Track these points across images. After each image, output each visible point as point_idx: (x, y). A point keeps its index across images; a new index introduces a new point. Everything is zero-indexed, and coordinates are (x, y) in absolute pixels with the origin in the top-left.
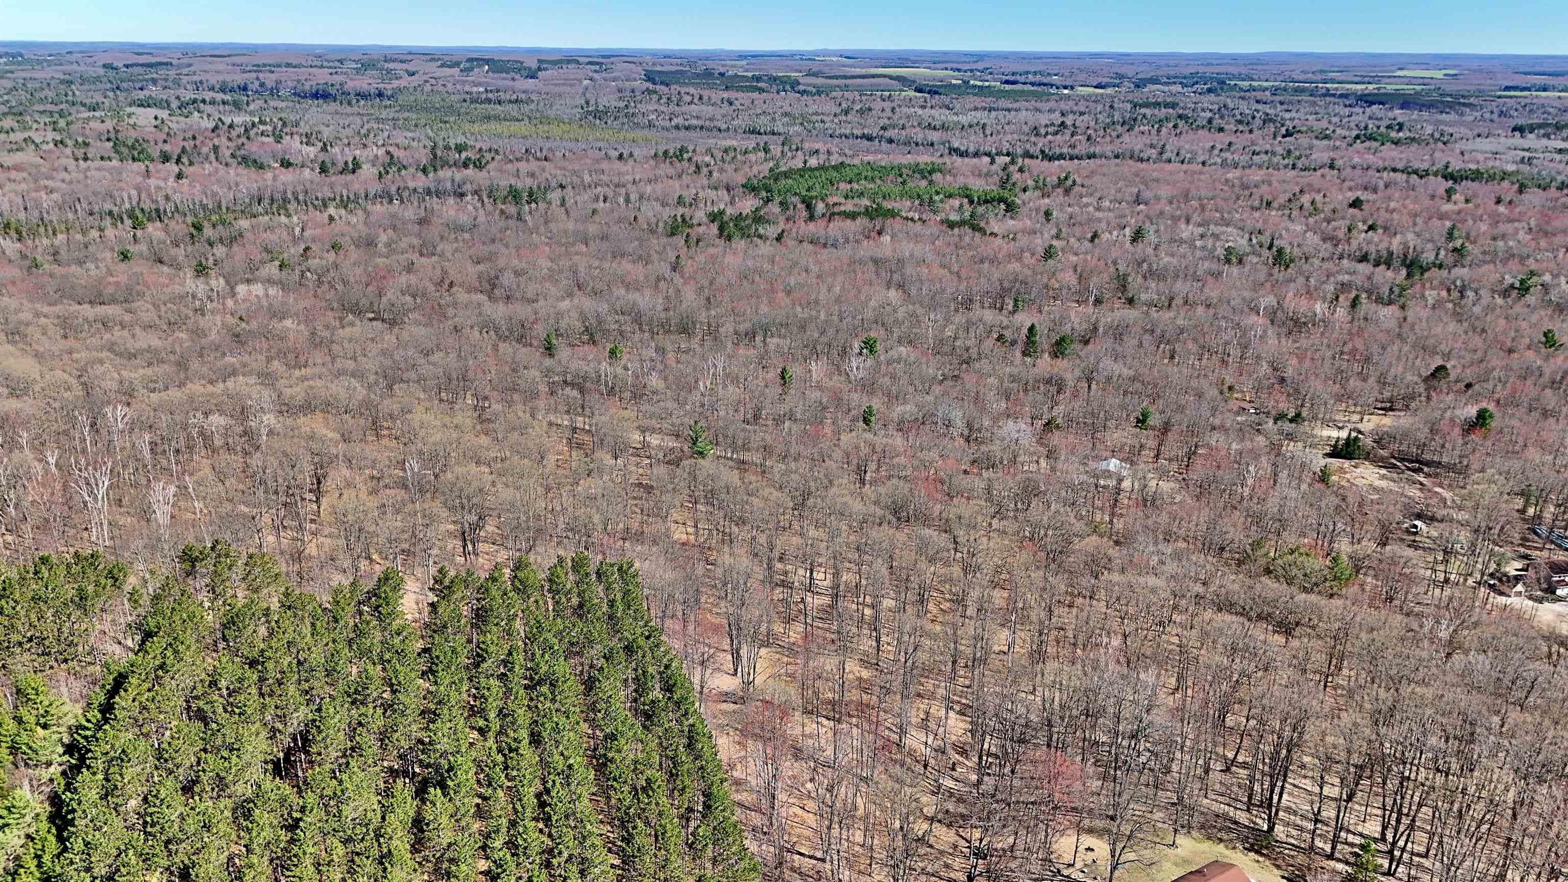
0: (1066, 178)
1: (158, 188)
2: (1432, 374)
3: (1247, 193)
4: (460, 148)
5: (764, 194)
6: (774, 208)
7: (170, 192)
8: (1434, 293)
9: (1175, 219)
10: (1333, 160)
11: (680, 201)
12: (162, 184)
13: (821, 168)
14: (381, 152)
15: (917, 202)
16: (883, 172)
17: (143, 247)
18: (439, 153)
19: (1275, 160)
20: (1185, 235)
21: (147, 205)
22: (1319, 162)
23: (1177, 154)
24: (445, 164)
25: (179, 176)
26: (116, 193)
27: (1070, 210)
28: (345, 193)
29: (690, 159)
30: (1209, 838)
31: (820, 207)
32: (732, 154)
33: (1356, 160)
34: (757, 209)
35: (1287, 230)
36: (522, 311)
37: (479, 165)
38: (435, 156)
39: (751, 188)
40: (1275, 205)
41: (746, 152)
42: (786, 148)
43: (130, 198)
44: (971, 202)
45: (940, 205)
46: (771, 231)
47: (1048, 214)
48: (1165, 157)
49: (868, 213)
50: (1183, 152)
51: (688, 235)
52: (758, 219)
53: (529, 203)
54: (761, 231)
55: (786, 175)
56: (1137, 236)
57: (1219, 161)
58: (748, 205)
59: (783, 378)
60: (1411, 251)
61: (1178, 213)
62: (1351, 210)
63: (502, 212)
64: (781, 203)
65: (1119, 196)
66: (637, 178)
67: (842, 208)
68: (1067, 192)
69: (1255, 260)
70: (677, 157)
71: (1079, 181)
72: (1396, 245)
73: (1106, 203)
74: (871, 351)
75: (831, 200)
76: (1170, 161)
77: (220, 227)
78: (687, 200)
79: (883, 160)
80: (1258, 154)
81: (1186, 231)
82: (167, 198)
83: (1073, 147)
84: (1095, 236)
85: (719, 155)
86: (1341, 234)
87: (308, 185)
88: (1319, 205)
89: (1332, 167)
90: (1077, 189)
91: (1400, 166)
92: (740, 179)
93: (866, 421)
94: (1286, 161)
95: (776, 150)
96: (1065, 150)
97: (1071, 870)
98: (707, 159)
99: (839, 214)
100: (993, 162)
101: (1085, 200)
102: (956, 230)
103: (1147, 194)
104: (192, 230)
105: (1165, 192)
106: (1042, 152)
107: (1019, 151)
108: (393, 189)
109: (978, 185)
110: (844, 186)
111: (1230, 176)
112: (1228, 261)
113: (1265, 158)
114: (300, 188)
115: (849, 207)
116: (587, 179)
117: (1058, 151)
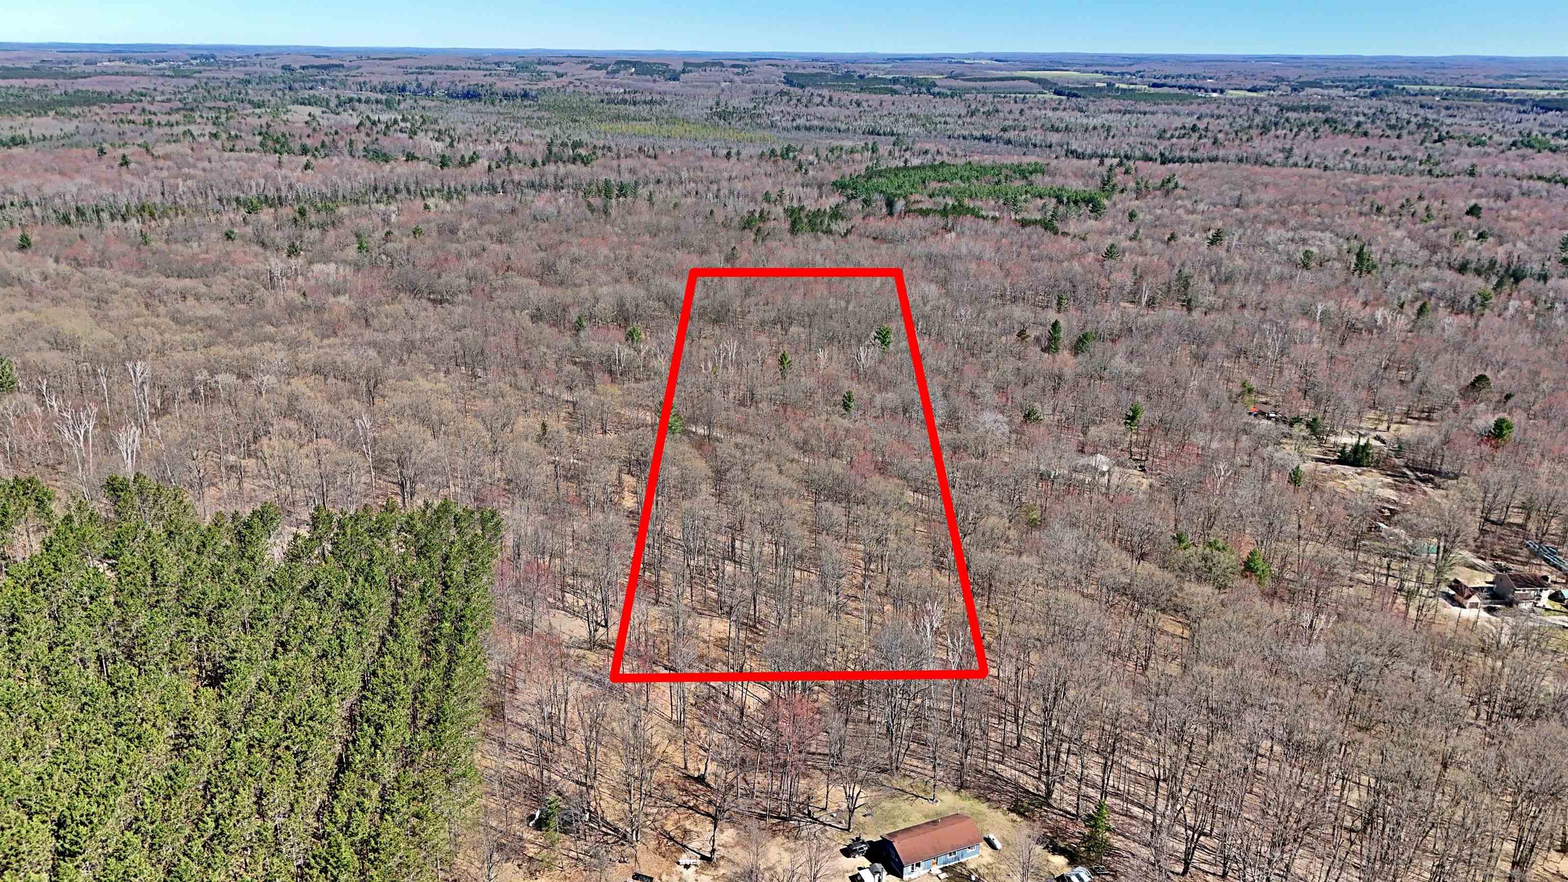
0: (1169, 181)
1: (285, 177)
2: (1473, 384)
3: (1359, 198)
4: (575, 145)
5: (850, 191)
6: (856, 205)
7: (293, 181)
8: (1518, 303)
9: (1269, 223)
10: (1473, 166)
11: (767, 197)
12: (289, 174)
13: (921, 167)
14: (501, 148)
15: (1001, 201)
16: (982, 171)
17: (249, 229)
18: (555, 150)
19: (1410, 165)
20: (1270, 239)
21: (271, 193)
22: (1460, 168)
23: (1306, 159)
24: (559, 159)
25: (307, 167)
26: (246, 182)
27: (1159, 212)
28: (452, 185)
29: (795, 157)
30: (978, 797)
31: (900, 205)
32: (836, 153)
33: (1501, 166)
34: (837, 206)
35: (1385, 235)
36: (565, 295)
37: (585, 162)
38: (550, 152)
39: (840, 186)
40: (1386, 210)
41: (852, 152)
42: (897, 148)
43: (258, 185)
44: (1060, 201)
45: (1023, 204)
46: (840, 226)
47: (1132, 216)
48: (1291, 161)
49: (944, 213)
50: (1312, 156)
51: (759, 230)
52: (836, 214)
53: (618, 196)
54: (834, 227)
55: (880, 174)
56: (1216, 240)
57: (1349, 166)
58: (830, 202)
59: (782, 363)
60: (1515, 259)
61: (1276, 217)
62: (1469, 217)
63: (589, 205)
64: (865, 201)
65: (1218, 199)
66: (734, 175)
67: (920, 206)
68: (1168, 193)
69: (1338, 265)
70: (782, 156)
71: (1182, 183)
72: (1501, 254)
73: (1201, 207)
74: (883, 342)
75: (912, 198)
76: (1296, 165)
77: (323, 213)
78: (773, 196)
79: (988, 160)
80: (1394, 159)
81: (1273, 235)
82: (291, 187)
83: (1194, 150)
84: (1173, 237)
85: (823, 153)
86: (1446, 242)
87: (420, 177)
88: (1434, 212)
89: (1472, 174)
90: (1179, 191)
91: (1548, 174)
92: (833, 178)
93: (846, 406)
94: (1422, 167)
95: (883, 150)
96: (1185, 154)
97: (823, 813)
98: (811, 158)
99: (915, 211)
100: (1102, 163)
101: (1179, 202)
102: (1028, 229)
103: (1250, 198)
104: (297, 215)
105: (1268, 196)
106: (1162, 155)
107: (1138, 154)
108: (498, 182)
109: (1075, 185)
110: (933, 185)
111: (1349, 180)
112: (1306, 266)
113: (1400, 163)
114: (412, 180)
115: (927, 204)
116: (684, 175)
117: (1178, 154)
